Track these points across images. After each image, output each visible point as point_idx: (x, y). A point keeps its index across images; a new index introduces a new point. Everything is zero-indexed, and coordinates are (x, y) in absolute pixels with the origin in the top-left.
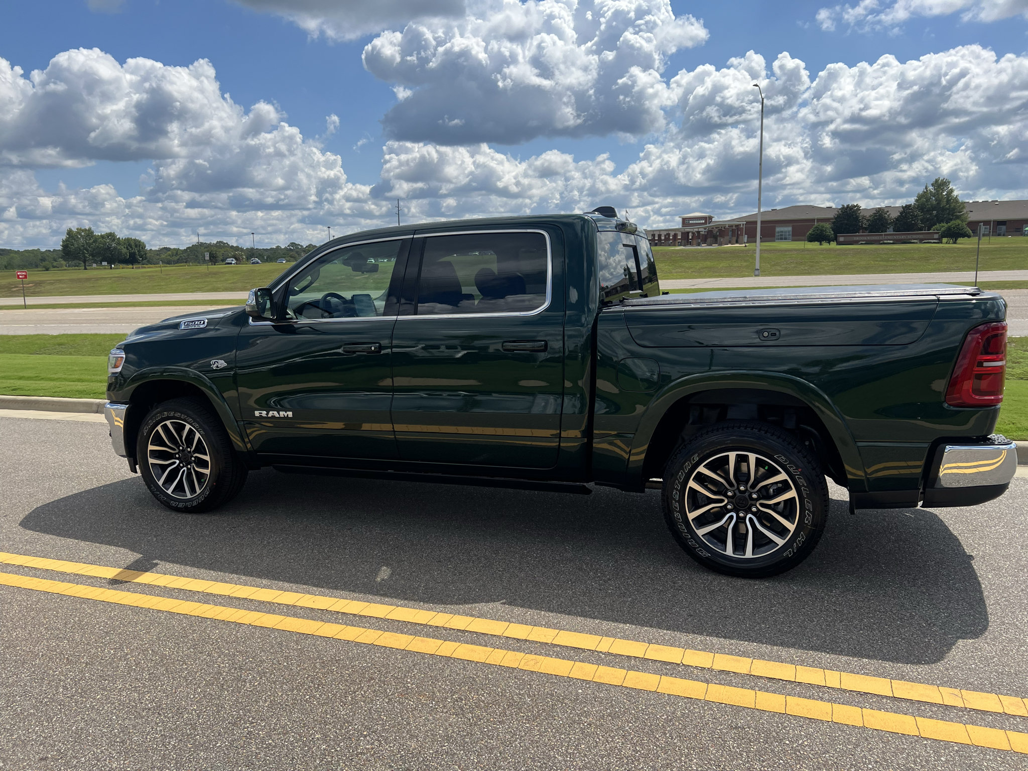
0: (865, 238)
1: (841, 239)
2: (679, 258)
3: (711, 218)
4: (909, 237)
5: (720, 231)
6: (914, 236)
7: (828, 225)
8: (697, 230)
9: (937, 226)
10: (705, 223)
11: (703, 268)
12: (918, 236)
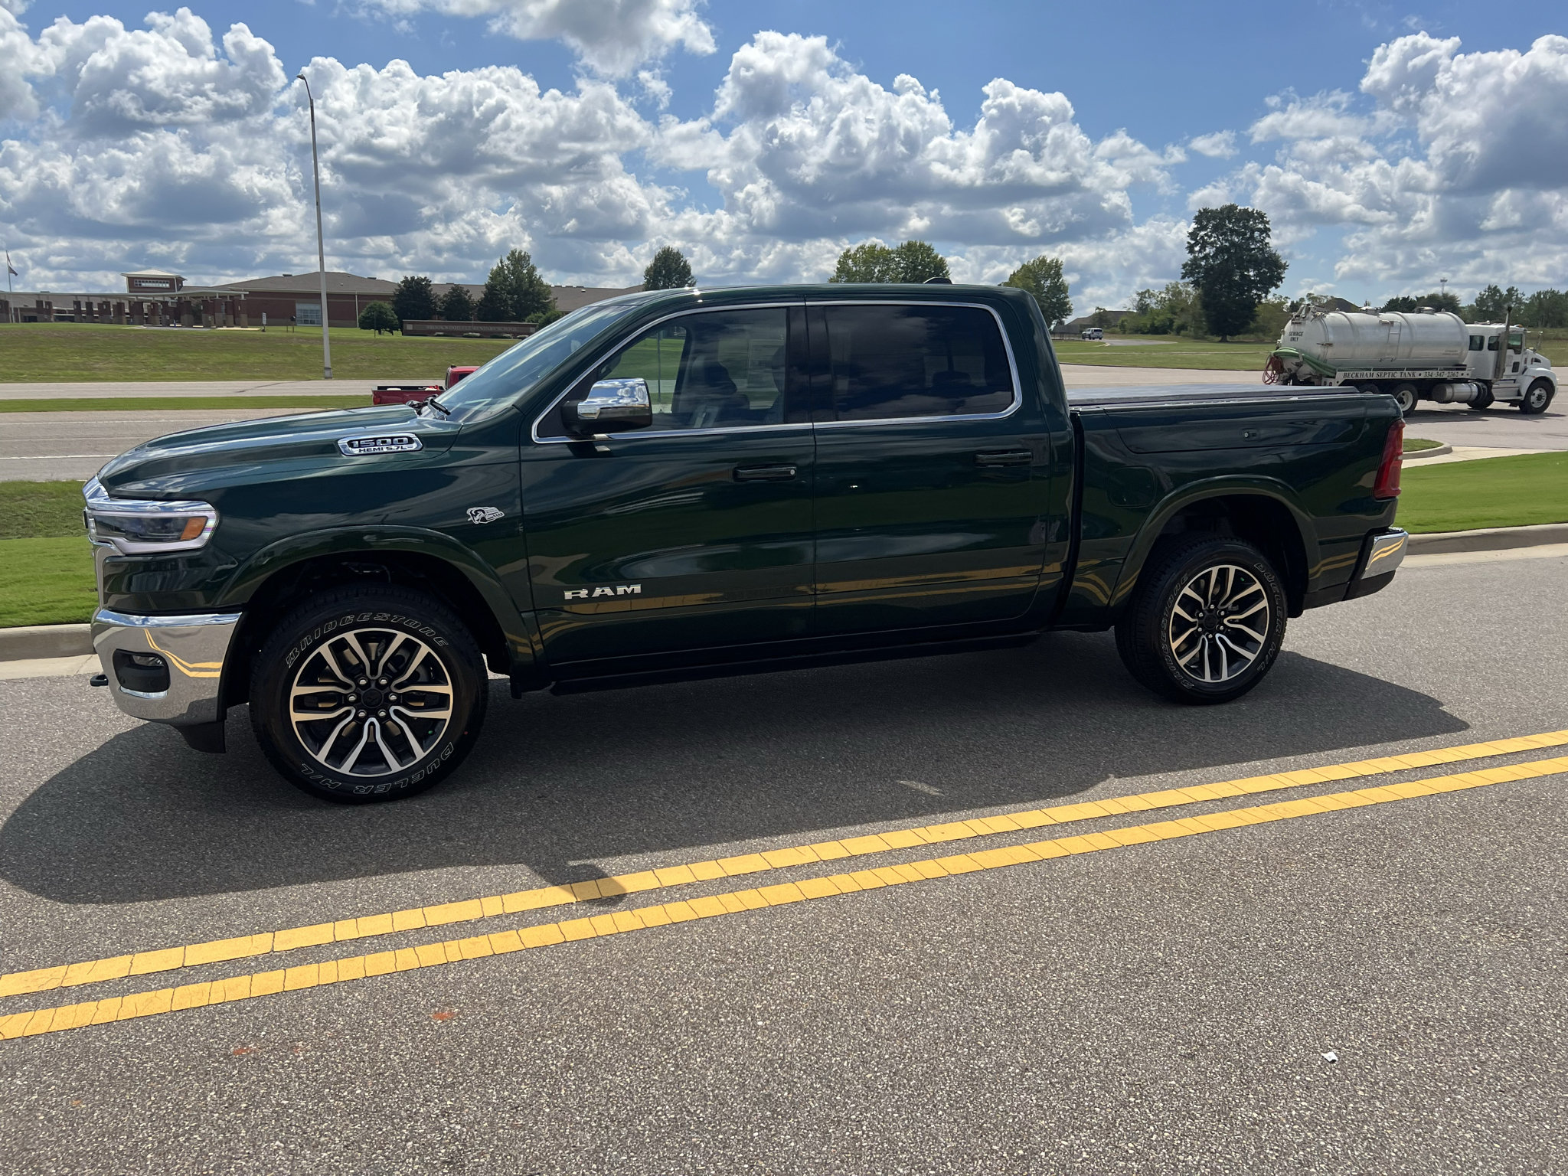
0: (442, 328)
1: (409, 327)
2: (172, 346)
3: (180, 280)
4: (499, 329)
5: (205, 302)
6: (506, 329)
7: (387, 306)
8: (161, 299)
9: (532, 316)
10: (172, 289)
11: (221, 364)
12: (511, 329)
